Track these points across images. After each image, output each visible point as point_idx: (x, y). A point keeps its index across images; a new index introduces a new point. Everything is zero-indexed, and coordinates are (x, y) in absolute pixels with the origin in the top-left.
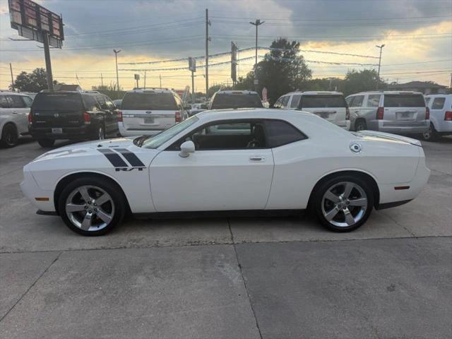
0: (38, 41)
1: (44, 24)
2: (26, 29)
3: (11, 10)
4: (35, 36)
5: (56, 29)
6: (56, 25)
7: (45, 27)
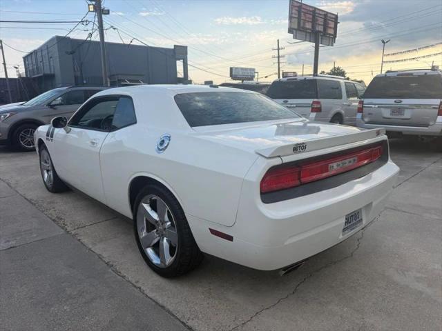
0: (310, 41)
1: (319, 24)
2: (300, 32)
3: (291, 18)
4: (308, 37)
5: (331, 28)
6: (332, 25)
7: (320, 28)
